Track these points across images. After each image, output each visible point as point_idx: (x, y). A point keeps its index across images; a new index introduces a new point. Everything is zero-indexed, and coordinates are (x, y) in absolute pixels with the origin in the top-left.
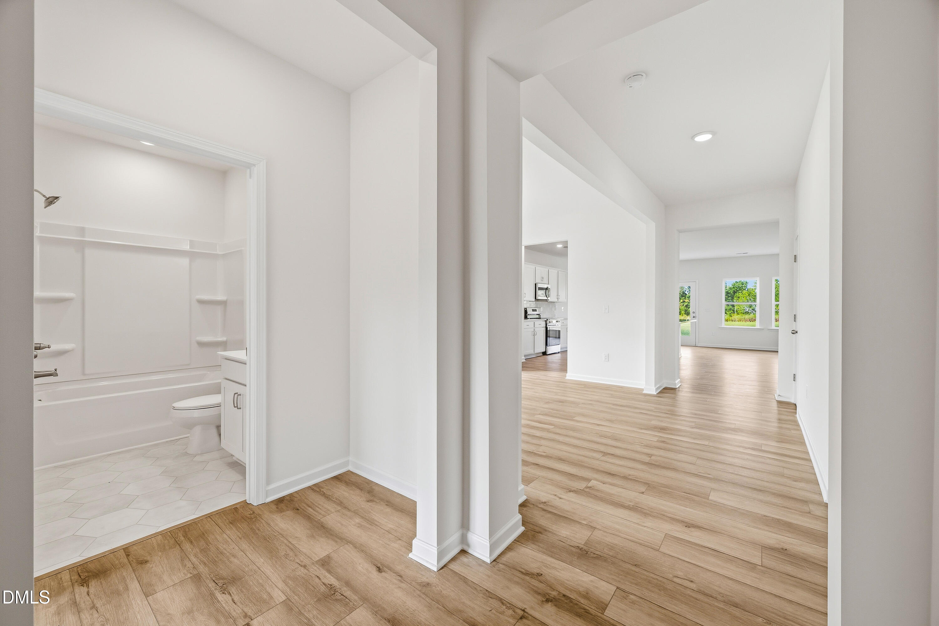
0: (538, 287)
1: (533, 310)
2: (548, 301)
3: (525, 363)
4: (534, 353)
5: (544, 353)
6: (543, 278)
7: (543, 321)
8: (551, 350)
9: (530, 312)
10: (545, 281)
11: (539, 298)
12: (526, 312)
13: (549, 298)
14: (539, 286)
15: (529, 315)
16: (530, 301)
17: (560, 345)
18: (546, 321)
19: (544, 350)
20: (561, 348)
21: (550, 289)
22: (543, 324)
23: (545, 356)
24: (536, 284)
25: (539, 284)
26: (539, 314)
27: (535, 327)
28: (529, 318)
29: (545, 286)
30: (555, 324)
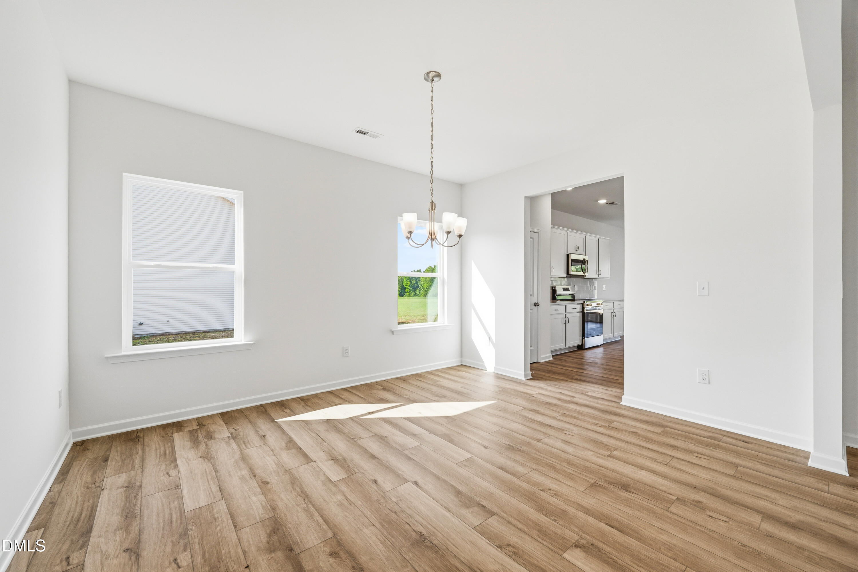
0: (571, 259)
1: (564, 289)
2: (585, 277)
3: (552, 363)
4: (565, 348)
5: (581, 347)
6: (577, 247)
7: (578, 304)
8: (590, 342)
9: (560, 291)
10: (581, 250)
11: (573, 273)
12: (554, 291)
13: (586, 274)
14: (573, 257)
15: (558, 295)
16: (559, 278)
17: (602, 336)
18: (582, 304)
19: (579, 343)
20: (604, 340)
21: (587, 261)
22: (578, 308)
23: (582, 351)
24: (568, 255)
25: (572, 255)
26: (573, 295)
27: (567, 311)
28: (558, 300)
29: (581, 258)
30: (594, 308)
